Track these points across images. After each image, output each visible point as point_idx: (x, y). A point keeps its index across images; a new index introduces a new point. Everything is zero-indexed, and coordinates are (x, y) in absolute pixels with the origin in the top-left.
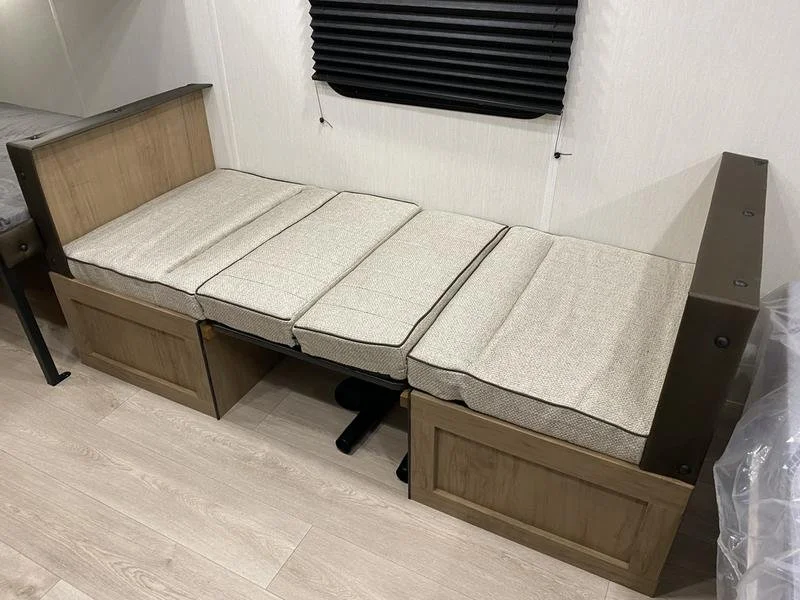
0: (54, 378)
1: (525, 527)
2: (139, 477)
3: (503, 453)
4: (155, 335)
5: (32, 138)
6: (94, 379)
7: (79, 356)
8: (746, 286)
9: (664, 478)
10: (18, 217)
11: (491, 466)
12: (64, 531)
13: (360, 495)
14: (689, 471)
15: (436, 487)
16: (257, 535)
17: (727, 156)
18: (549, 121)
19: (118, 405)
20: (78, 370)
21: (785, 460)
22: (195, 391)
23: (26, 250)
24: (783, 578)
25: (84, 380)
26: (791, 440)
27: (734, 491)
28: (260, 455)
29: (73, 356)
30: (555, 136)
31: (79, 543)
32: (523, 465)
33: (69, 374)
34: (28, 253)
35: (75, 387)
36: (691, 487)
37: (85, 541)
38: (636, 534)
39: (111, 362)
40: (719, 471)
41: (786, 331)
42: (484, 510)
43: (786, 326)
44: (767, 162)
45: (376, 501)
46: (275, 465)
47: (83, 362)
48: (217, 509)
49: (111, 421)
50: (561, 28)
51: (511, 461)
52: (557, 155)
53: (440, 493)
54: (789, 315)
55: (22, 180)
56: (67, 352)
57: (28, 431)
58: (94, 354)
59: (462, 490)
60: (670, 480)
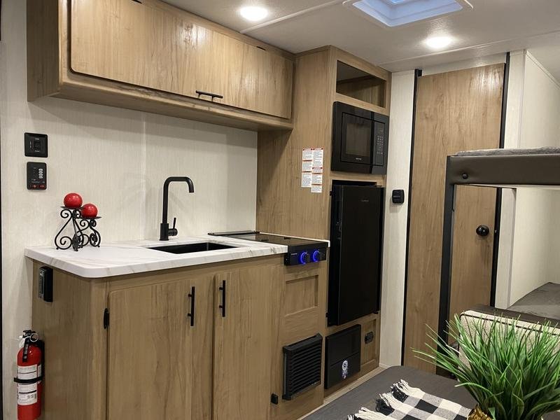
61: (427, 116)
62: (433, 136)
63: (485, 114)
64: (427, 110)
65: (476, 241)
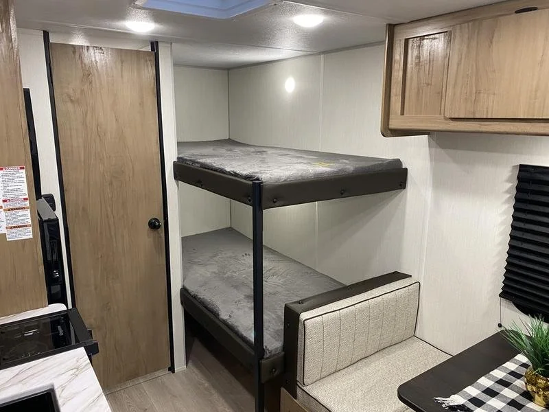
5: (299, 303)
34: (275, 374)
61: (73, 98)
62: (84, 123)
63: (142, 104)
64: (71, 92)
65: (148, 236)
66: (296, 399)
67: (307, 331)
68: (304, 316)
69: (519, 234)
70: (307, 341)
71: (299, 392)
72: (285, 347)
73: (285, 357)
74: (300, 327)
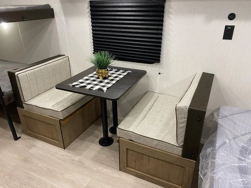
0: (16, 138)
1: (152, 177)
2: (41, 166)
3: (145, 155)
4: (47, 125)
5: (15, 70)
6: (28, 139)
7: (23, 132)
8: (204, 105)
9: (188, 159)
10: (9, 91)
11: (142, 159)
12: (19, 182)
13: (106, 170)
14: (194, 157)
15: (127, 167)
16: (75, 182)
17: (204, 73)
18: (157, 64)
19: (35, 146)
20: (23, 136)
21: (215, 150)
22: (58, 141)
23: (11, 100)
24: (212, 178)
25: (25, 139)
26: (217, 145)
27: (204, 159)
28: (76, 159)
29: (22, 132)
30: (159, 68)
31: (23, 185)
32: (151, 158)
33: (21, 137)
34: (11, 101)
35: (22, 141)
36: (195, 161)
37: (25, 184)
38: (183, 177)
39: (33, 133)
40: (201, 155)
41: (218, 118)
42: (141, 173)
43: (218, 117)
44: (214, 75)
45: (110, 172)
46: (81, 162)
47: (25, 134)
48: (64, 175)
49: (33, 150)
50: (158, 41)
51: (147, 157)
52: (159, 73)
53: (128, 168)
54: (219, 114)
55: (11, 81)
56: (20, 131)
57: (8, 154)
58: (28, 131)
59: (135, 167)
60: (190, 160)
66: (24, 109)
67: (19, 79)
68: (16, 73)
69: (94, 25)
70: (21, 83)
71: (24, 105)
72: (13, 90)
73: (14, 94)
74: (17, 78)
